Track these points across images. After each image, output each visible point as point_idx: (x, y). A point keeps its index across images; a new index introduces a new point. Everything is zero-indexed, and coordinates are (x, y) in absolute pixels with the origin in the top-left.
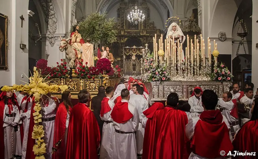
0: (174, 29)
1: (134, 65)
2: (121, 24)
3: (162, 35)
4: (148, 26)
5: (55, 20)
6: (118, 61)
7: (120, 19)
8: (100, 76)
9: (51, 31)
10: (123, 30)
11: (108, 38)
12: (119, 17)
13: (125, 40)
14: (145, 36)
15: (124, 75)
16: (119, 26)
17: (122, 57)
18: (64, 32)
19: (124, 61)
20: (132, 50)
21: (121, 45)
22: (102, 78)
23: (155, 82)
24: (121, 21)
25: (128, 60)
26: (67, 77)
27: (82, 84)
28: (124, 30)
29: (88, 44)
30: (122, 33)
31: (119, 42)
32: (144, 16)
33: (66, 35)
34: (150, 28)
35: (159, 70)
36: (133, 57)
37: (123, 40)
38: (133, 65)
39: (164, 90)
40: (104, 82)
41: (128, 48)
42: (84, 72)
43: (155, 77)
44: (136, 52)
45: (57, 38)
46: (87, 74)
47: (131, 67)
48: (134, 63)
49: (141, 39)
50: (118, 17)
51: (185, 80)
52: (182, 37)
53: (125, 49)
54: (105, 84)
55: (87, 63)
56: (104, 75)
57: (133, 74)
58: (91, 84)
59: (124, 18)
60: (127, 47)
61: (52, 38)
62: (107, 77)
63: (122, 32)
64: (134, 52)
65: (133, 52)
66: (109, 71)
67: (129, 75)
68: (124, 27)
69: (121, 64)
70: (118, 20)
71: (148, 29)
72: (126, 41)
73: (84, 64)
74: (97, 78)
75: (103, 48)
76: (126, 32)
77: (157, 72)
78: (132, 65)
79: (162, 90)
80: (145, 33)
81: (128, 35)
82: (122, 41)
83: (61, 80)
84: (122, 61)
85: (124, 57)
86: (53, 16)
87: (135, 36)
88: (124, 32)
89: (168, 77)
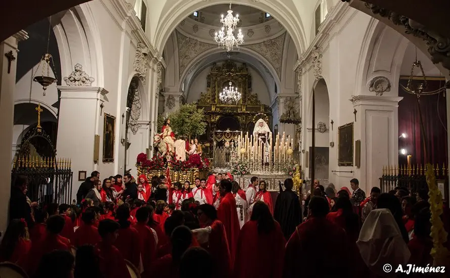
0: (261, 125)
1: (228, 155)
2: (212, 96)
3: (247, 132)
4: (249, 99)
5: (140, 106)
6: (207, 147)
7: (210, 89)
8: (191, 169)
9: (134, 118)
10: (214, 104)
11: (197, 131)
12: (210, 87)
13: (217, 119)
14: (244, 114)
15: (213, 167)
16: (209, 98)
17: (211, 142)
18: (148, 120)
19: (214, 148)
20: (225, 135)
21: (211, 125)
22: (193, 170)
23: (236, 175)
24: (212, 93)
25: (219, 148)
26: (164, 169)
27: (176, 175)
28: (216, 105)
29: (181, 141)
30: (213, 109)
31: (208, 120)
32: (240, 94)
33: (150, 122)
34: (251, 102)
35: (240, 165)
36: (226, 144)
37: (213, 118)
38: (226, 154)
39: (244, 182)
40: (195, 174)
41: (220, 133)
42: (178, 166)
43: (237, 171)
44: (230, 138)
45: (140, 125)
46: (181, 167)
47: (224, 157)
48: (227, 151)
49: (239, 117)
50: (208, 87)
51: (262, 174)
52: (268, 133)
53: (216, 133)
54: (196, 176)
55: (180, 158)
56: (195, 168)
57: (226, 167)
58: (184, 176)
59: (216, 97)
60: (219, 131)
61: (135, 125)
62: (197, 169)
63: (212, 107)
64: (228, 137)
65: (226, 137)
66: (199, 165)
67: (220, 167)
68: (216, 101)
69: (210, 151)
70: (208, 90)
71: (249, 105)
72: (218, 121)
73: (178, 158)
74: (189, 170)
75: (192, 141)
76: (218, 107)
77: (238, 167)
78: (224, 154)
79: (242, 182)
80: (245, 110)
81: (221, 111)
82: (213, 120)
83: (158, 171)
84: (211, 147)
85: (215, 143)
86: (137, 102)
87: (230, 113)
88: (216, 107)
89: (248, 171)
